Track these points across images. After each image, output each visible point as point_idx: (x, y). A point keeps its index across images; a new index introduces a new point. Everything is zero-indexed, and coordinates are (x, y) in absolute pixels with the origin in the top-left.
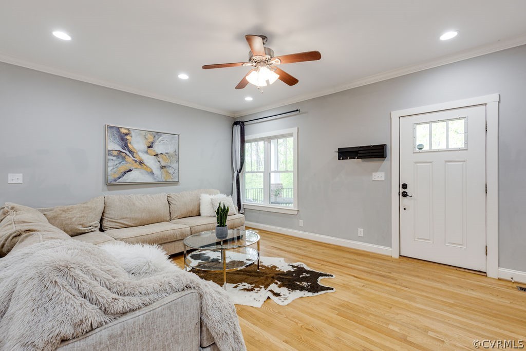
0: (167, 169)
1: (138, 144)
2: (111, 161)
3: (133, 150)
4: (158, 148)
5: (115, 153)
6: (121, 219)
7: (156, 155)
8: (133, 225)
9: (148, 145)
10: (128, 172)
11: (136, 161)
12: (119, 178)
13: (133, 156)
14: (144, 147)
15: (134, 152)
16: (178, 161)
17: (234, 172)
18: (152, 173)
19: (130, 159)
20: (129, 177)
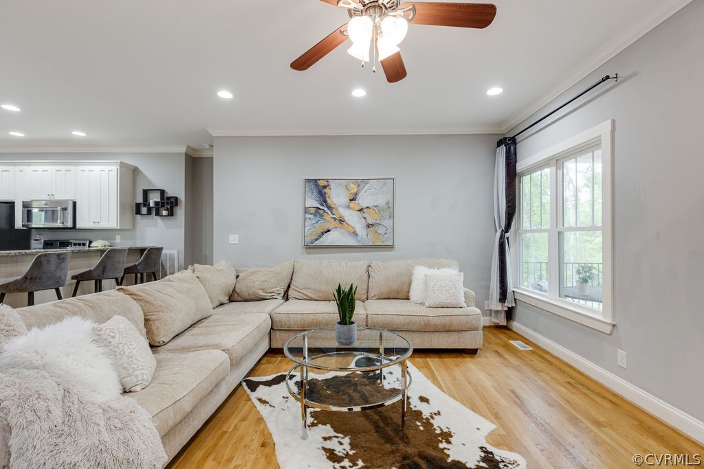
0: (376, 228)
1: (337, 197)
2: (308, 220)
3: (333, 206)
4: (363, 201)
5: (313, 211)
6: (304, 289)
7: (361, 210)
8: (316, 298)
9: (350, 198)
10: (326, 232)
11: (335, 219)
12: (316, 240)
13: (332, 213)
14: (345, 200)
15: (333, 208)
16: (392, 216)
17: (496, 231)
18: (355, 234)
19: (329, 216)
20: (328, 239)
